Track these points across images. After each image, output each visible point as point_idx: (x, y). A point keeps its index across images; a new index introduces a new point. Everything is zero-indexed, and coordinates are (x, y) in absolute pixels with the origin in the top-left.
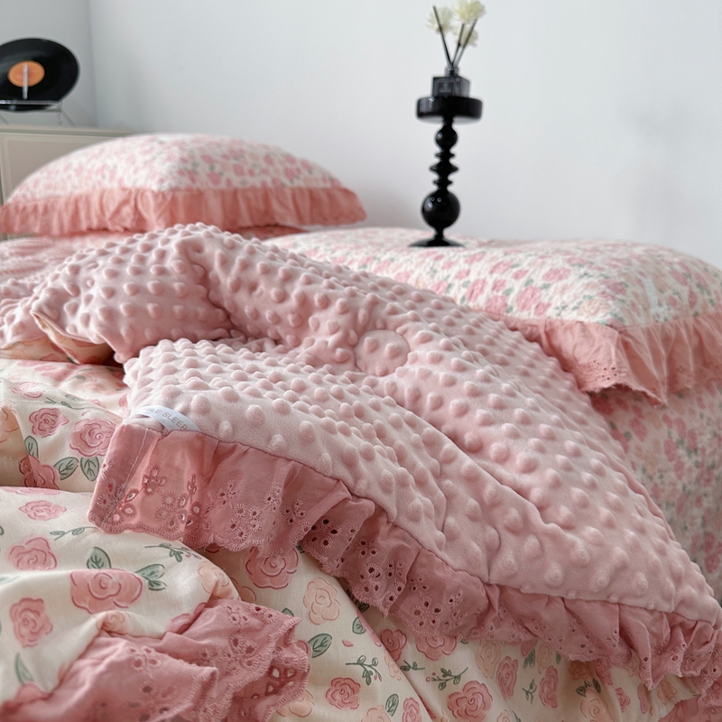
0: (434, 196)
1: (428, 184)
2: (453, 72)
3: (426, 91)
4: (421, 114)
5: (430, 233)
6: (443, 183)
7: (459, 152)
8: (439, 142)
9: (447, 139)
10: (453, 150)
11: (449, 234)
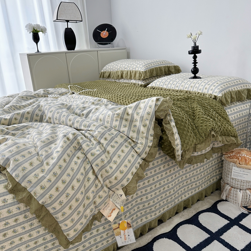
0: (194, 68)
1: (192, 66)
2: (195, 45)
3: (191, 49)
4: (189, 54)
5: (193, 75)
6: (195, 65)
7: (198, 60)
8: (193, 58)
9: (195, 57)
10: (196, 59)
11: (197, 75)
